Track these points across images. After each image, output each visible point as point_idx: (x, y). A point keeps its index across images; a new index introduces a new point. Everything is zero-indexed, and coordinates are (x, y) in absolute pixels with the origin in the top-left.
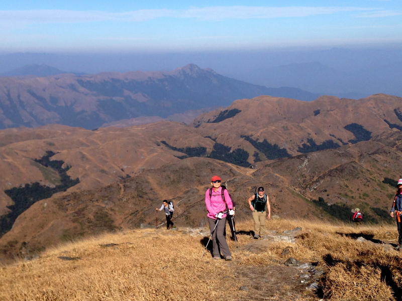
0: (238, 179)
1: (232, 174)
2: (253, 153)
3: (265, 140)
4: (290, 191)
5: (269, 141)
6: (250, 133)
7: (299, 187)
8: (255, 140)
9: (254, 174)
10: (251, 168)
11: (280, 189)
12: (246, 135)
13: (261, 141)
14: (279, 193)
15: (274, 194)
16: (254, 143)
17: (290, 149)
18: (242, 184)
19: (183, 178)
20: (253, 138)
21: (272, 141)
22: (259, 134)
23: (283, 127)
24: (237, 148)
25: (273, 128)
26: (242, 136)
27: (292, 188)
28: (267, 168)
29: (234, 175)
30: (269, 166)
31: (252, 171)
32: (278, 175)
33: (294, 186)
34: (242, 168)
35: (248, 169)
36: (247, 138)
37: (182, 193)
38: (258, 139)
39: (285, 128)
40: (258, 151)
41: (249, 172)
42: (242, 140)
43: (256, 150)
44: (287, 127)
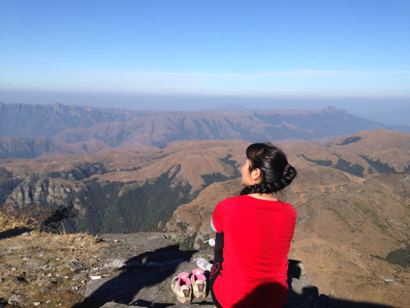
0: (351, 184)
1: (347, 180)
2: (368, 168)
3: (378, 160)
4: (392, 197)
5: (381, 161)
6: (367, 154)
7: (400, 195)
8: (370, 159)
9: (364, 182)
10: (363, 177)
11: (383, 195)
12: (364, 155)
13: (375, 160)
14: (382, 197)
15: (379, 198)
16: (369, 161)
17: (398, 168)
18: (354, 189)
19: (309, 179)
20: (368, 157)
21: (383, 161)
22: (374, 155)
23: (394, 152)
24: (355, 163)
25: (386, 152)
26: (360, 156)
27: (394, 196)
28: (376, 178)
29: (348, 181)
30: (377, 177)
31: (363, 180)
32: (383, 185)
33: (396, 194)
34: (355, 177)
35: (359, 178)
36: (364, 157)
37: (307, 189)
38: (372, 159)
39: (395, 153)
40: (371, 167)
41: (361, 180)
42: (360, 158)
43: (370, 166)
44: (396, 152)
